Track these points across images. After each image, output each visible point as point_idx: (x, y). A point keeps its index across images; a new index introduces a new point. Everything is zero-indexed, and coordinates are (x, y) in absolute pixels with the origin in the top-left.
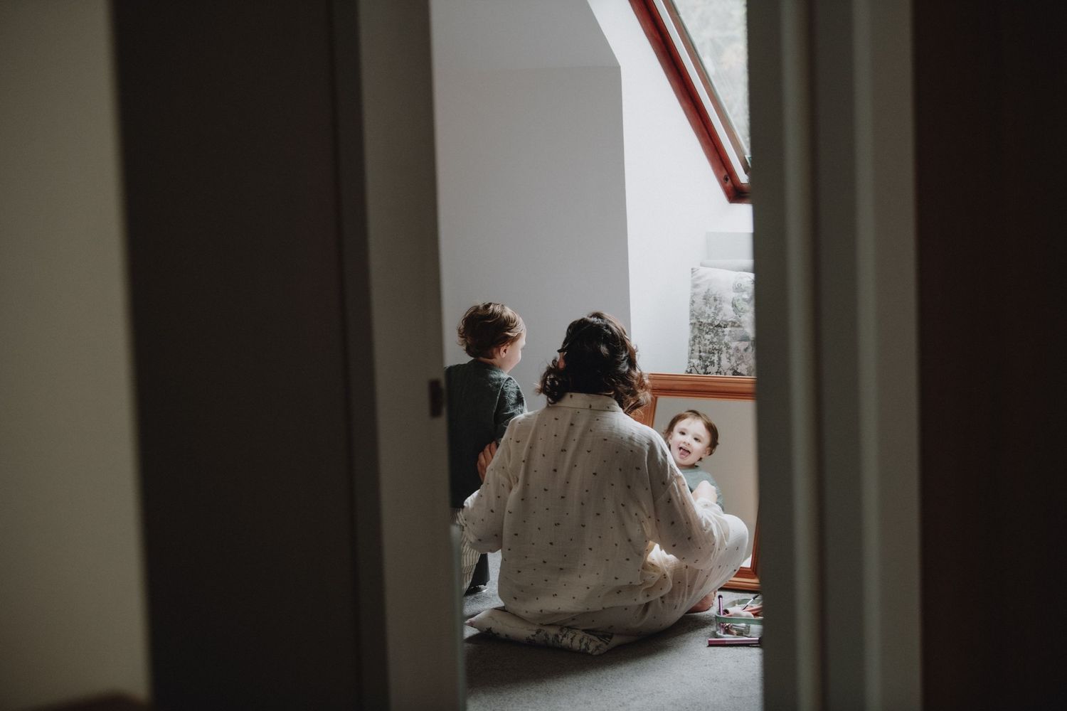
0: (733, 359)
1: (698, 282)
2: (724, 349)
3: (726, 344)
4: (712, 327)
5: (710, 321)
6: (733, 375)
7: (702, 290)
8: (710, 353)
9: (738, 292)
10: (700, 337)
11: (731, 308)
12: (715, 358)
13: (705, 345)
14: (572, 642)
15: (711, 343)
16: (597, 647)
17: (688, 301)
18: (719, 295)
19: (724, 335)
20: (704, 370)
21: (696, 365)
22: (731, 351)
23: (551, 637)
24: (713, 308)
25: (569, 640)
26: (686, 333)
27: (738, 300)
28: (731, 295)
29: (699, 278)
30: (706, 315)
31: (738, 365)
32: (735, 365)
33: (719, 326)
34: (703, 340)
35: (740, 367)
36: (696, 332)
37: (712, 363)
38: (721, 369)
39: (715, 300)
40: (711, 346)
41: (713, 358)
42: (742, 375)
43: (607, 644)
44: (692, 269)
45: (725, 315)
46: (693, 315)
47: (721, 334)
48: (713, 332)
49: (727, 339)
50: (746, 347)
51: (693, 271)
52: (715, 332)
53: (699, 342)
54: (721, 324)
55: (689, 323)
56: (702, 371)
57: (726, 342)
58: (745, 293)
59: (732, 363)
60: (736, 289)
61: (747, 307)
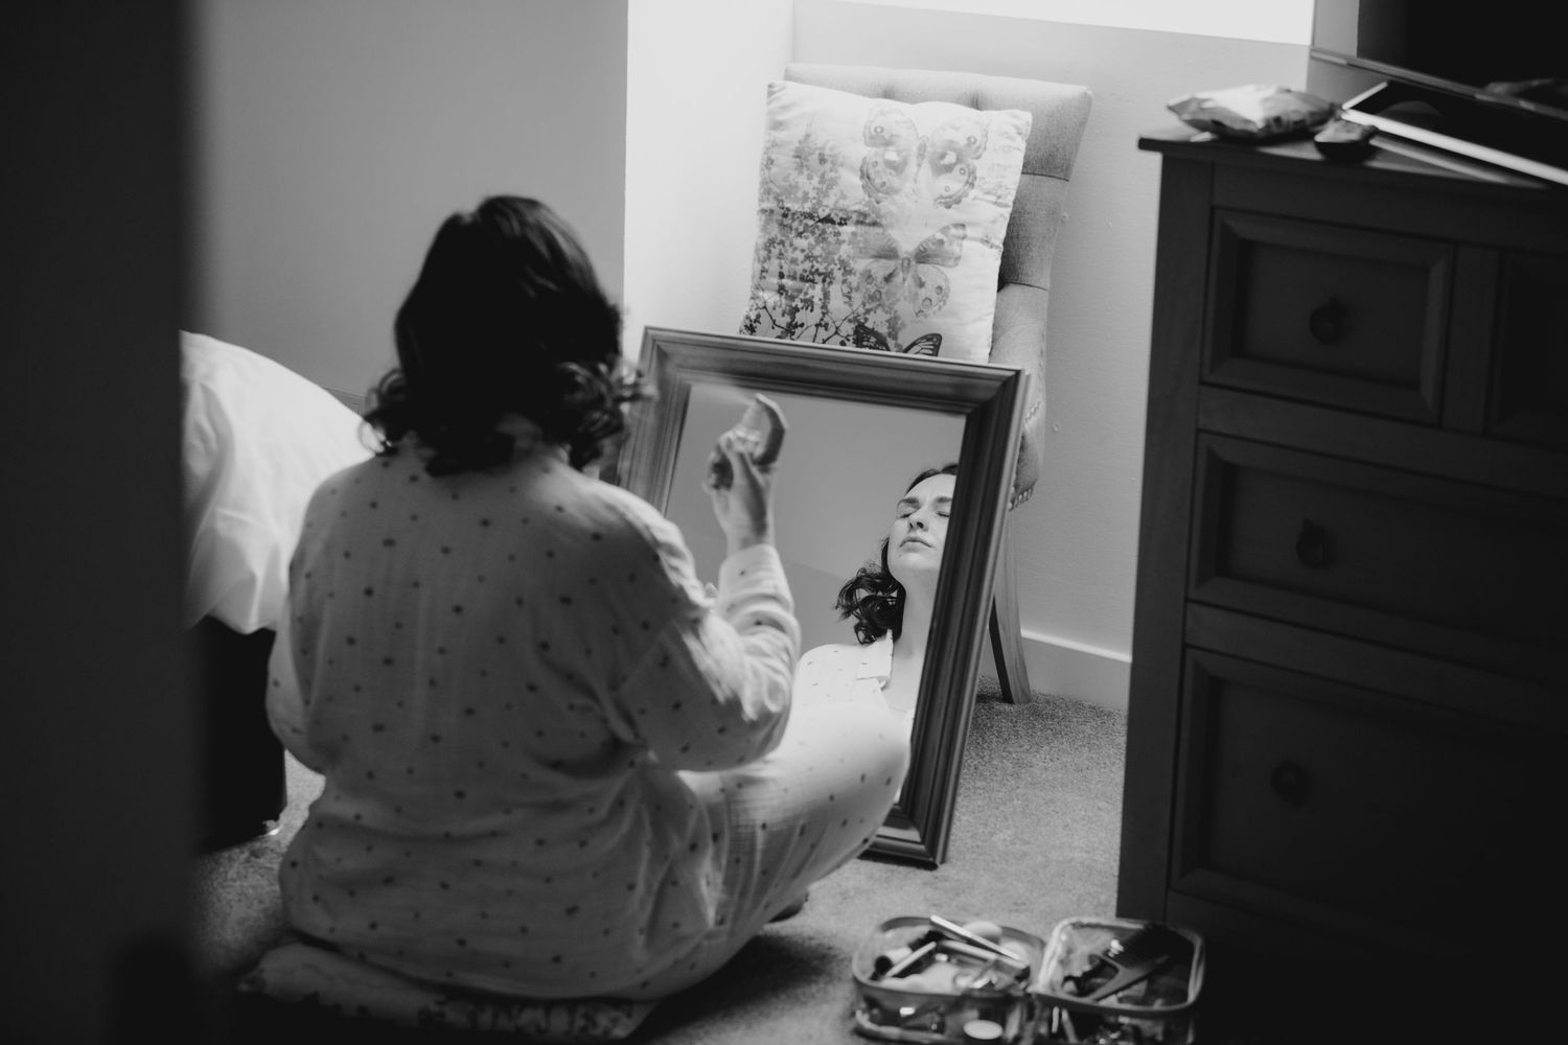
0: (858, 298)
1: (780, 118)
2: (838, 274)
3: (842, 262)
4: (811, 222)
5: (807, 207)
7: (792, 136)
8: (803, 279)
9: (874, 145)
10: (782, 243)
11: (856, 180)
12: (816, 293)
13: (794, 261)
15: (808, 258)
17: (757, 159)
18: (832, 150)
19: (839, 243)
20: (787, 319)
21: (770, 304)
22: (854, 280)
24: (816, 180)
26: (747, 231)
27: (876, 164)
28: (858, 152)
29: (785, 108)
30: (800, 194)
31: (868, 311)
32: (861, 310)
33: (828, 220)
34: (790, 250)
35: (871, 317)
36: (775, 231)
37: (809, 303)
38: (827, 319)
39: (822, 160)
40: (807, 265)
41: (811, 292)
44: (770, 86)
45: (844, 196)
46: (768, 192)
47: (832, 239)
48: (813, 233)
49: (845, 251)
50: (888, 272)
51: (771, 90)
52: (817, 232)
53: (781, 254)
54: (832, 216)
55: (758, 208)
56: (784, 321)
57: (844, 257)
58: (891, 148)
59: (854, 308)
60: (872, 138)
61: (895, 181)
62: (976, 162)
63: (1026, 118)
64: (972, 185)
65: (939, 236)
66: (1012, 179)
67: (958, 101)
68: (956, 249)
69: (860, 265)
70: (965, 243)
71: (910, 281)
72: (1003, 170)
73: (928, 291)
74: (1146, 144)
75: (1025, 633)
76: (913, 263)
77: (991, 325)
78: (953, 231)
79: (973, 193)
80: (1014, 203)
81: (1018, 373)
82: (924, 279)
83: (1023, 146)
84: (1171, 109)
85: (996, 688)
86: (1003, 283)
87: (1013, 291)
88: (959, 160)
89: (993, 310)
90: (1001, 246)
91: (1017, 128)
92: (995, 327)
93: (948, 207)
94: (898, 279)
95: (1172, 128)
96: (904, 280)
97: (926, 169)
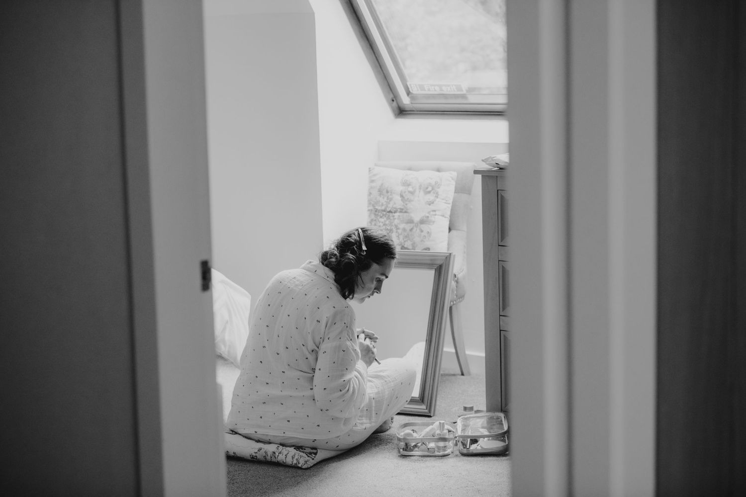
0: (401, 237)
1: (373, 179)
2: (394, 230)
4: (385, 213)
5: (383, 208)
6: (402, 249)
7: (377, 184)
9: (404, 186)
11: (399, 198)
13: (380, 226)
14: (286, 458)
15: (384, 225)
16: (306, 462)
18: (390, 188)
19: (394, 219)
22: (400, 231)
23: (269, 454)
24: (386, 198)
25: (284, 456)
27: (405, 192)
28: (400, 188)
29: (375, 175)
30: (381, 204)
31: (405, 241)
32: (403, 241)
33: (390, 212)
34: (378, 222)
35: (406, 243)
36: (373, 216)
39: (387, 192)
40: (384, 227)
42: (408, 249)
43: (313, 459)
44: (370, 168)
45: (395, 204)
46: (370, 204)
47: (392, 218)
48: (386, 216)
49: (396, 222)
50: (411, 228)
51: (370, 170)
52: (387, 216)
53: (375, 224)
54: (392, 210)
55: (367, 209)
57: (396, 224)
58: (410, 187)
59: (400, 240)
60: (403, 183)
61: (412, 197)
62: (438, 189)
63: (455, 174)
64: (437, 197)
65: (427, 215)
66: (451, 195)
67: (433, 170)
68: (433, 219)
70: (436, 217)
71: (418, 230)
72: (448, 191)
73: (424, 233)
74: (476, 172)
75: (467, 352)
76: (419, 224)
77: (447, 244)
78: (432, 213)
79: (438, 200)
80: (453, 202)
81: (450, 254)
82: (423, 229)
83: (454, 183)
84: (482, 160)
85: (460, 373)
86: (450, 230)
87: (453, 232)
88: (433, 189)
89: (447, 239)
90: (449, 217)
91: (451, 177)
92: (448, 244)
93: (430, 205)
94: (414, 230)
95: (485, 167)
96: (416, 230)
97: (422, 193)
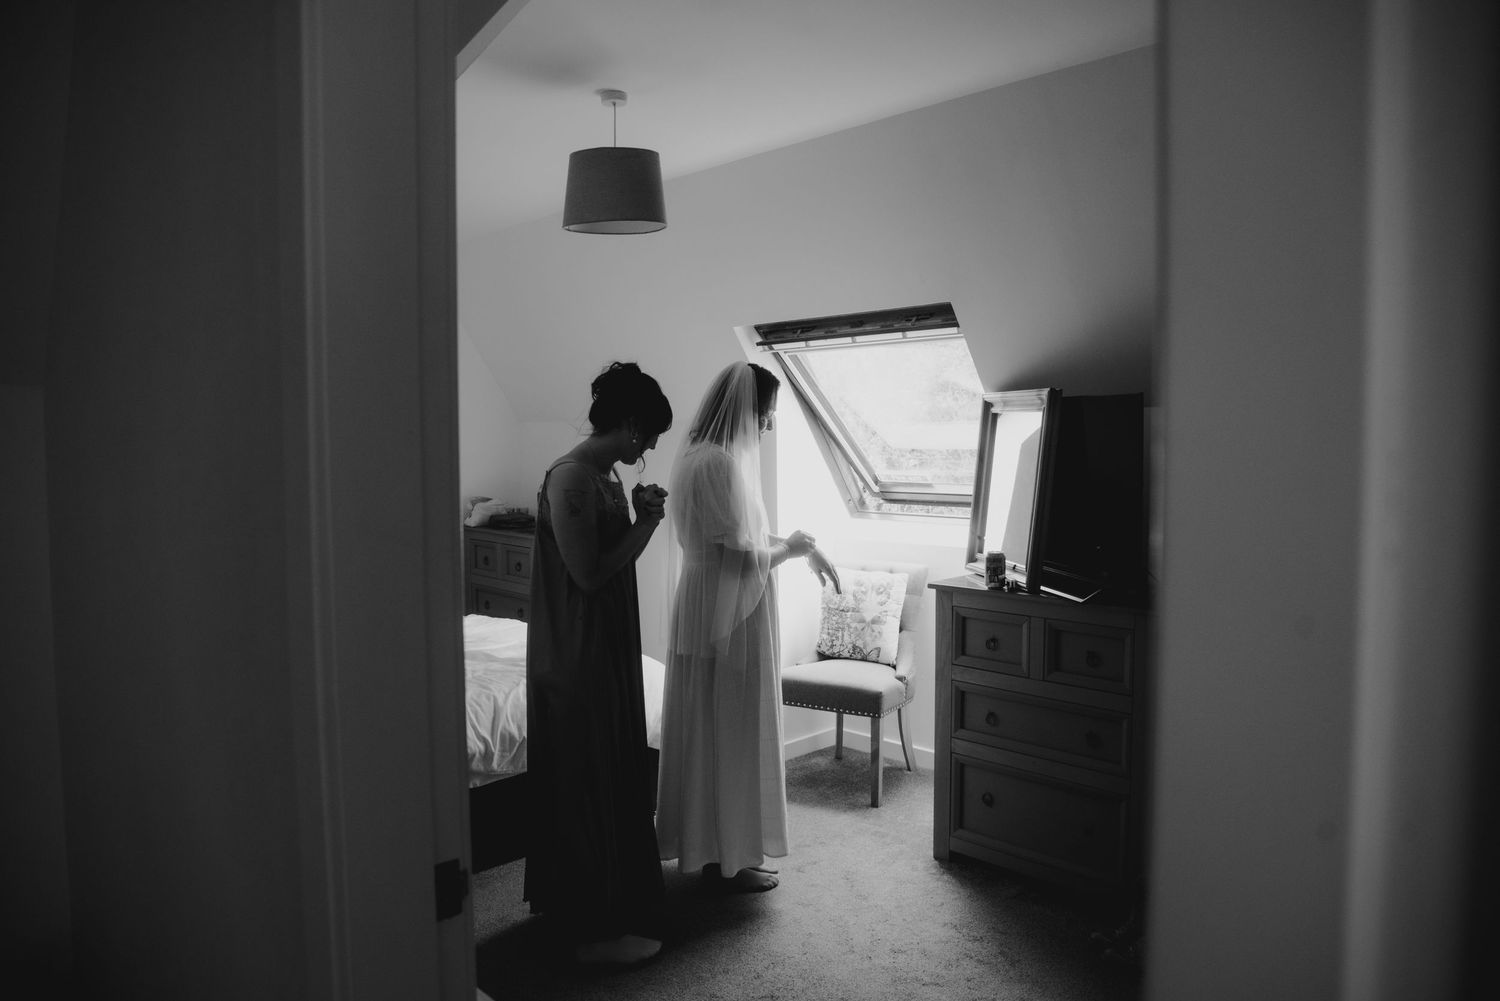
0: (853, 636)
2: (846, 628)
3: (848, 624)
4: (838, 611)
5: (836, 607)
8: (835, 630)
9: (857, 586)
10: (829, 618)
11: (851, 597)
12: (840, 634)
13: (832, 624)
15: (837, 623)
19: (847, 618)
21: (825, 638)
22: (852, 630)
24: (839, 598)
26: (819, 615)
27: (858, 592)
28: (854, 588)
30: (834, 602)
31: (856, 640)
32: (854, 640)
33: (843, 610)
34: (831, 620)
35: (858, 642)
36: (826, 614)
37: (837, 638)
38: (843, 643)
40: (837, 625)
45: (848, 603)
46: (824, 602)
47: (844, 616)
48: (838, 614)
49: (848, 620)
50: (862, 627)
52: (840, 614)
53: (828, 622)
54: (845, 609)
56: (830, 644)
57: (848, 622)
58: (863, 586)
59: (852, 639)
60: (860, 583)
61: (864, 597)
62: (890, 591)
63: (906, 576)
64: (890, 598)
65: (879, 615)
66: (902, 596)
67: (886, 571)
68: (885, 619)
69: (853, 625)
70: (888, 617)
71: (869, 631)
72: (899, 594)
73: (876, 633)
74: (931, 586)
75: (914, 747)
76: (871, 624)
77: (897, 645)
78: (884, 613)
79: (890, 601)
80: (904, 603)
82: (874, 629)
83: (906, 585)
85: (905, 765)
86: (901, 630)
87: (903, 632)
88: (885, 590)
89: (896, 637)
90: (900, 618)
91: (904, 580)
92: (899, 645)
93: (881, 605)
94: (866, 629)
97: (874, 593)
